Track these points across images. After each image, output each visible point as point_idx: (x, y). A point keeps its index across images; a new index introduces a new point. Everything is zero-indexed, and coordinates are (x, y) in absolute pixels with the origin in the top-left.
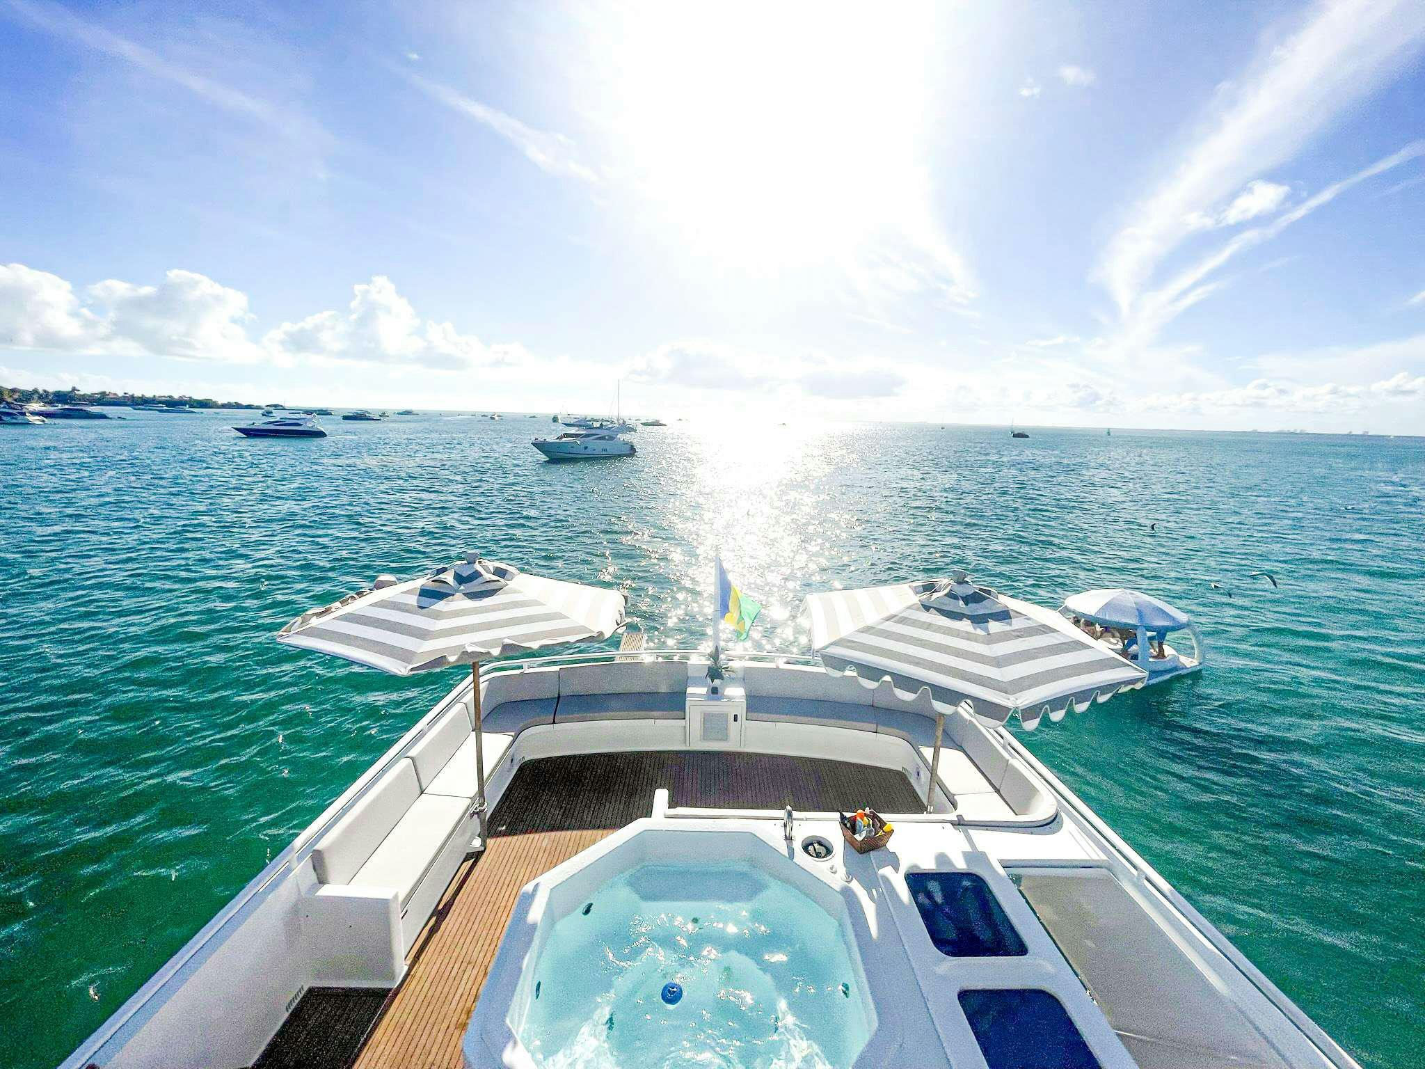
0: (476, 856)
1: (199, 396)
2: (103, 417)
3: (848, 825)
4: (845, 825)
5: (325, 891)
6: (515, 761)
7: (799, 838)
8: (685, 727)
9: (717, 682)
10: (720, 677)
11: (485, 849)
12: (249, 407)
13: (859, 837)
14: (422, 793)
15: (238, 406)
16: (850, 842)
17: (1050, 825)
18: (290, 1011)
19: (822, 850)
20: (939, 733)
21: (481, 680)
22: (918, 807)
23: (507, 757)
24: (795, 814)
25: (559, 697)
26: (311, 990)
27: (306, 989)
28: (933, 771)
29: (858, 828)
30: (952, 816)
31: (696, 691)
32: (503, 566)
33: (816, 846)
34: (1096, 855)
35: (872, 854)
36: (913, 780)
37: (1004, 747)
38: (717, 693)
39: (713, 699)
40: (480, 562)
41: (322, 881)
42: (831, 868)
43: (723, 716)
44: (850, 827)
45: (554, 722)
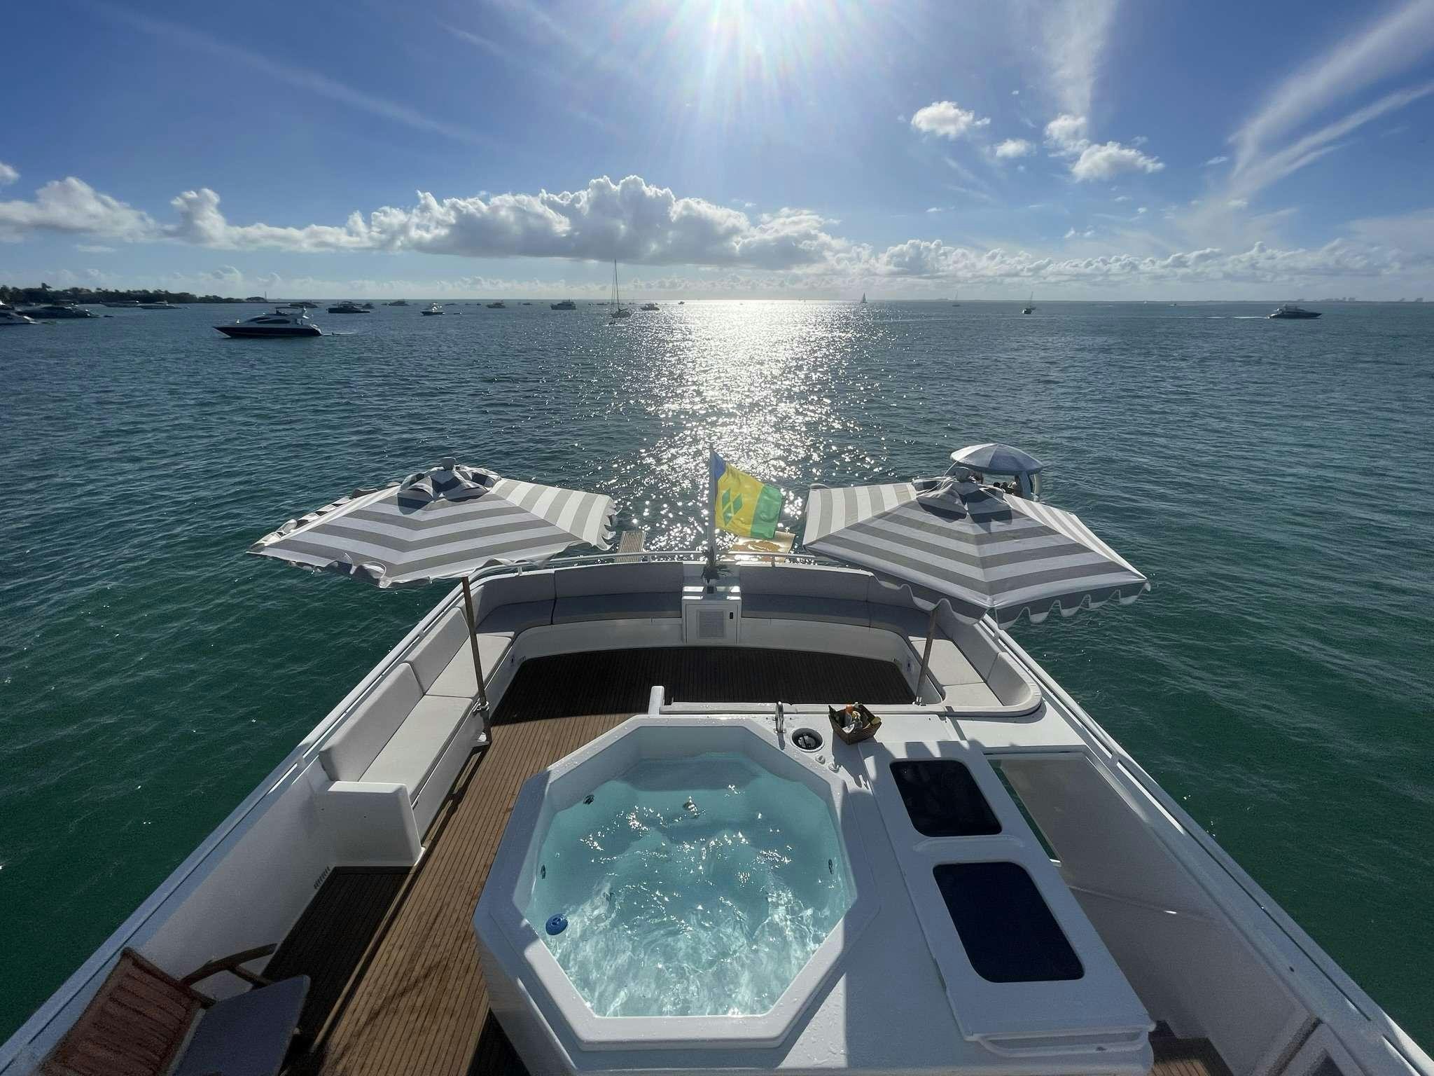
0: (483, 749)
1: (175, 290)
2: (83, 315)
3: (837, 719)
4: (835, 718)
5: (337, 787)
6: (515, 662)
7: (790, 732)
8: (681, 625)
9: (713, 581)
10: (717, 577)
11: (491, 743)
12: (229, 301)
13: (847, 730)
14: (424, 694)
15: (217, 300)
16: (838, 734)
17: (1034, 714)
18: (318, 888)
19: (812, 742)
20: (932, 628)
21: (471, 587)
22: (907, 697)
23: (509, 657)
24: (786, 707)
25: (556, 598)
26: (336, 869)
27: (331, 869)
28: (924, 663)
29: (846, 721)
30: (940, 707)
31: (693, 592)
32: (482, 471)
33: (806, 738)
34: (1075, 740)
35: (860, 745)
36: (904, 671)
37: (995, 640)
38: (712, 592)
39: (709, 599)
40: (457, 468)
41: (333, 778)
42: (820, 758)
43: (720, 615)
44: (838, 720)
45: (552, 624)
